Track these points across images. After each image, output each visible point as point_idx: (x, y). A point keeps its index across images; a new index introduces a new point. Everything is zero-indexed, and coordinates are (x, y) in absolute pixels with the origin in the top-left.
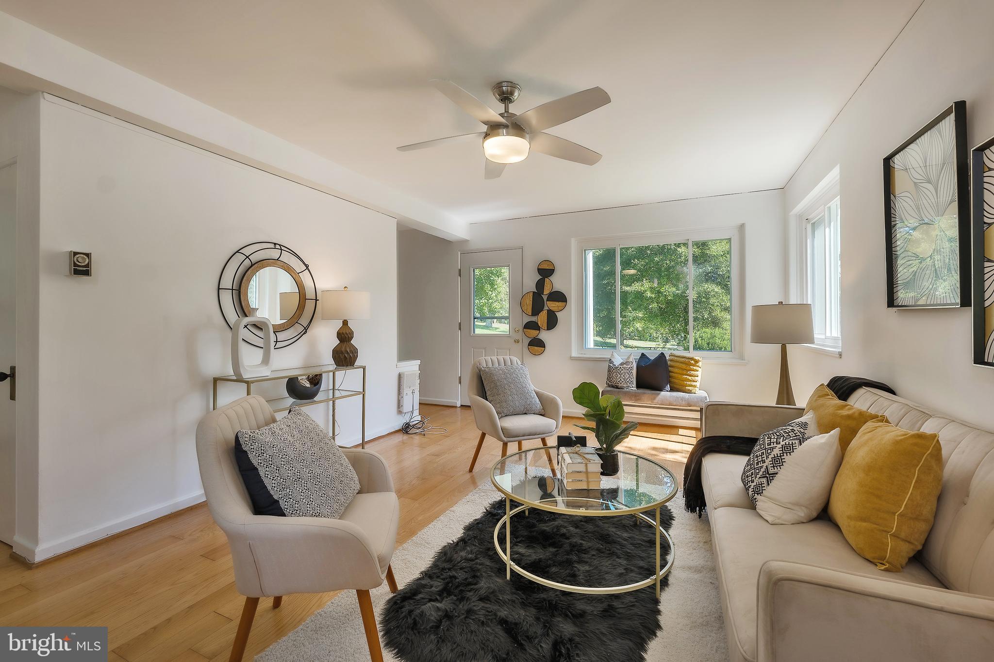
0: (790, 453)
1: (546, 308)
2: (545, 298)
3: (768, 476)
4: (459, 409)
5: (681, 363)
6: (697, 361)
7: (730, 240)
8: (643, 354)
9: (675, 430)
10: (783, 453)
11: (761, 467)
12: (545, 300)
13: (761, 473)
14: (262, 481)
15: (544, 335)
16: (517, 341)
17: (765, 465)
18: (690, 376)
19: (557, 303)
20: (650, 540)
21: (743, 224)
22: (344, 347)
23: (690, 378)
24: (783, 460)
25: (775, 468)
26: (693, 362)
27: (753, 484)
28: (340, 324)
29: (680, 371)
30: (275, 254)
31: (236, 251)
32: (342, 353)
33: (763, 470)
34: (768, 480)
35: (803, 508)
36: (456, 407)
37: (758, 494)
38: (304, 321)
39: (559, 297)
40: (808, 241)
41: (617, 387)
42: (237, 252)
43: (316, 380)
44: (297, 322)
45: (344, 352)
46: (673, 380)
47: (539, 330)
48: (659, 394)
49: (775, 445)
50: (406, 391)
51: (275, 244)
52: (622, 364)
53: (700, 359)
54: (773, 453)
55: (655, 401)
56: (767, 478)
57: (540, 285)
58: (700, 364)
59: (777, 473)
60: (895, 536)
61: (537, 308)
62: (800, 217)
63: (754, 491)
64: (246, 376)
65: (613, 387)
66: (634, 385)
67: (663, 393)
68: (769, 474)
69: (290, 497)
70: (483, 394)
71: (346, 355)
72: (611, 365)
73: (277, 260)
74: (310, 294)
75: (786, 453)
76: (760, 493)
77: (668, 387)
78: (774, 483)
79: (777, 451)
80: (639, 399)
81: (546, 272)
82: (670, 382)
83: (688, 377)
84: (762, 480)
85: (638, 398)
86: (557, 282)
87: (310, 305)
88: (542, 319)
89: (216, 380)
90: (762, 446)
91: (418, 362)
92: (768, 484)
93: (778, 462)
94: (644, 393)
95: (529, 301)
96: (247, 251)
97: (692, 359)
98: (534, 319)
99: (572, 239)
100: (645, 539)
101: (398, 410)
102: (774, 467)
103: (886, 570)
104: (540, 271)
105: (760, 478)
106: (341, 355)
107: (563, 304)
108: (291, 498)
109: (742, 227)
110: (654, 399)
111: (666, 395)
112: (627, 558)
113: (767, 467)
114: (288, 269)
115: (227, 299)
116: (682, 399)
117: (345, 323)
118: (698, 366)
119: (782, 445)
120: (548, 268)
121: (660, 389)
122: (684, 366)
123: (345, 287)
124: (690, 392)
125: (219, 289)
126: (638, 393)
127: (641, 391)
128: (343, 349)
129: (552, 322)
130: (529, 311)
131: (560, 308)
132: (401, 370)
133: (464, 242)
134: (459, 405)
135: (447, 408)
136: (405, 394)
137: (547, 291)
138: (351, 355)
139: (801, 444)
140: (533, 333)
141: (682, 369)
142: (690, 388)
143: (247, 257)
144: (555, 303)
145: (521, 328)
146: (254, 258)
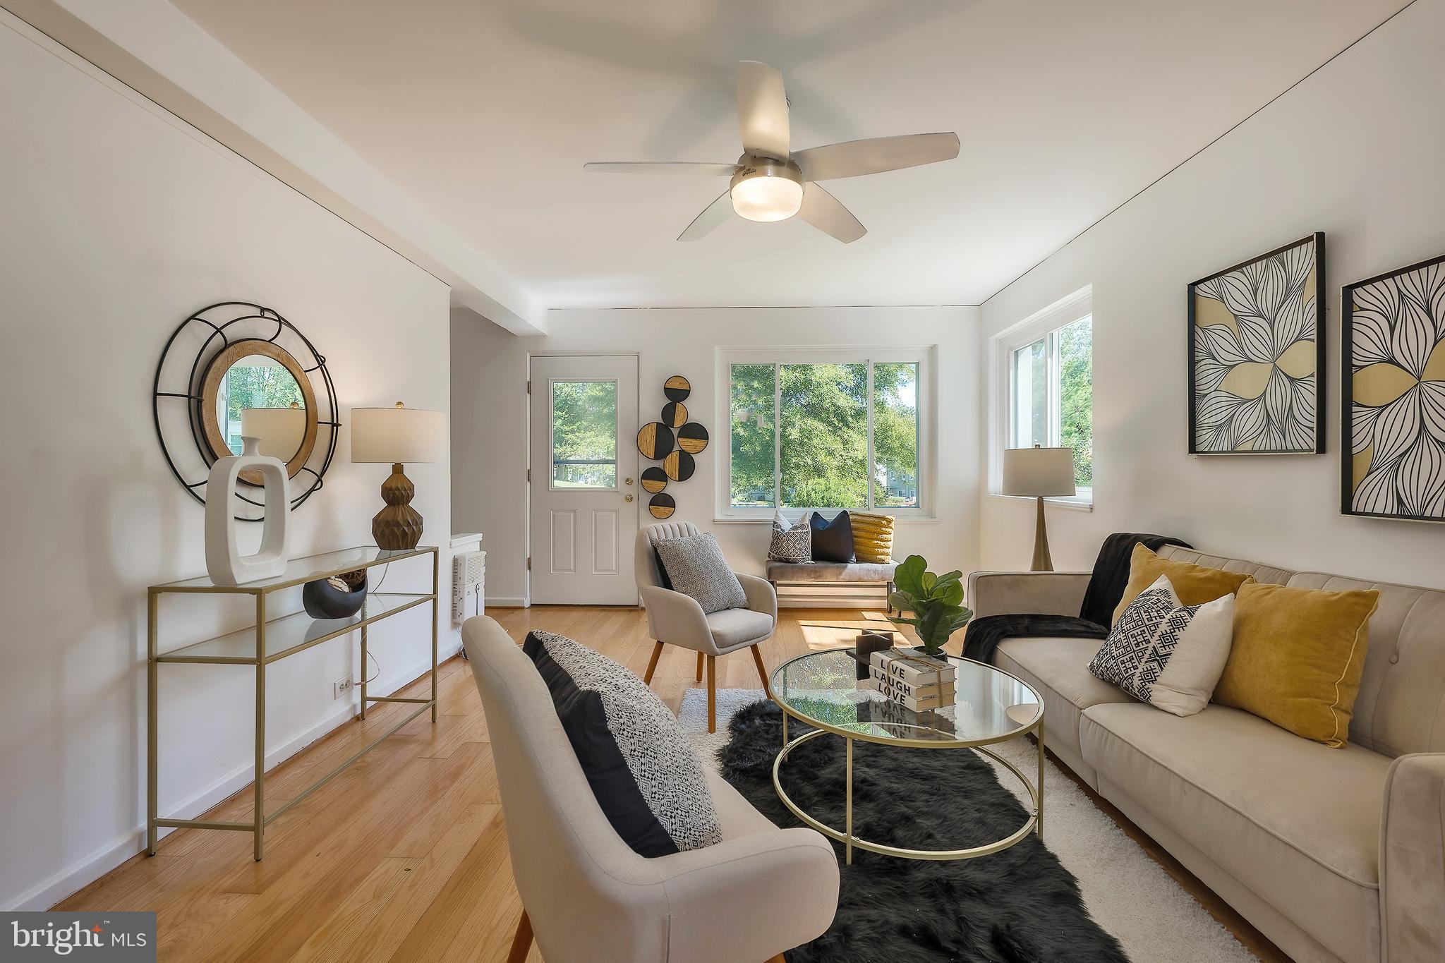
0: (1182, 627)
1: (676, 448)
2: (675, 432)
3: (1158, 658)
4: (527, 612)
5: (869, 523)
6: (889, 521)
7: (917, 364)
8: (816, 514)
9: (857, 615)
10: (1174, 629)
11: (1146, 649)
12: (676, 436)
13: (1147, 656)
14: (635, 787)
15: (674, 489)
16: (629, 499)
17: (1150, 646)
18: (882, 540)
19: (694, 442)
20: (969, 765)
21: (935, 345)
22: (400, 514)
23: (882, 543)
24: (1175, 637)
25: (1167, 647)
26: (885, 522)
27: (1138, 671)
28: (386, 471)
29: (868, 535)
30: (266, 329)
31: (189, 315)
32: (398, 524)
33: (1148, 652)
34: (1160, 664)
35: (1202, 691)
36: (523, 608)
37: (1149, 682)
38: (315, 464)
39: (698, 432)
40: (1011, 371)
41: (788, 561)
42: (193, 317)
43: (357, 580)
44: (303, 468)
45: (402, 523)
46: (857, 547)
47: (667, 481)
48: (846, 567)
49: (1159, 620)
50: (468, 588)
51: (263, 310)
52: (795, 528)
53: (894, 519)
54: (1158, 630)
55: (841, 577)
56: (1158, 661)
57: (669, 413)
58: (893, 525)
59: (1170, 654)
60: (1338, 709)
61: (662, 450)
62: (1001, 342)
63: (1142, 679)
64: (242, 578)
65: (781, 560)
66: (810, 557)
67: (850, 566)
68: (1160, 657)
69: (676, 806)
70: (667, 584)
71: (406, 529)
72: (779, 530)
73: (270, 341)
74: (324, 413)
75: (1178, 628)
76: (1152, 681)
77: (854, 559)
78: (1167, 667)
79: (1164, 627)
80: (820, 576)
81: (676, 394)
82: (854, 550)
83: (879, 542)
84: (1151, 664)
85: (819, 574)
86: (693, 410)
87: (323, 433)
88: (671, 464)
89: (154, 593)
90: (1140, 623)
91: (479, 536)
92: (1162, 669)
93: (1169, 639)
94: (827, 567)
95: (650, 437)
96: (218, 316)
97: (884, 518)
98: (658, 464)
99: (716, 347)
100: (962, 764)
101: (452, 622)
102: (1164, 646)
103: (1341, 748)
104: (668, 392)
105: (1146, 662)
106: (395, 529)
107: (702, 442)
108: (677, 809)
109: (933, 350)
110: (840, 574)
111: (853, 567)
112: (965, 796)
113: (1154, 647)
114: (287, 362)
115: (175, 418)
116: (875, 572)
117: (398, 469)
118: (891, 528)
119: (1169, 620)
120: (679, 387)
121: (845, 560)
122: (873, 528)
123: (399, 403)
124: (882, 562)
125: (156, 394)
126: (818, 567)
127: (820, 564)
128: (400, 518)
129: (687, 469)
130: (651, 451)
131: (699, 449)
132: (458, 552)
133: (538, 338)
134: (527, 604)
135: (509, 611)
136: (466, 593)
137: (678, 423)
138: (414, 527)
139: (1192, 616)
140: (656, 486)
141: (869, 532)
142: (882, 557)
143: (218, 330)
144: (692, 440)
145: (635, 477)
146: (232, 332)
